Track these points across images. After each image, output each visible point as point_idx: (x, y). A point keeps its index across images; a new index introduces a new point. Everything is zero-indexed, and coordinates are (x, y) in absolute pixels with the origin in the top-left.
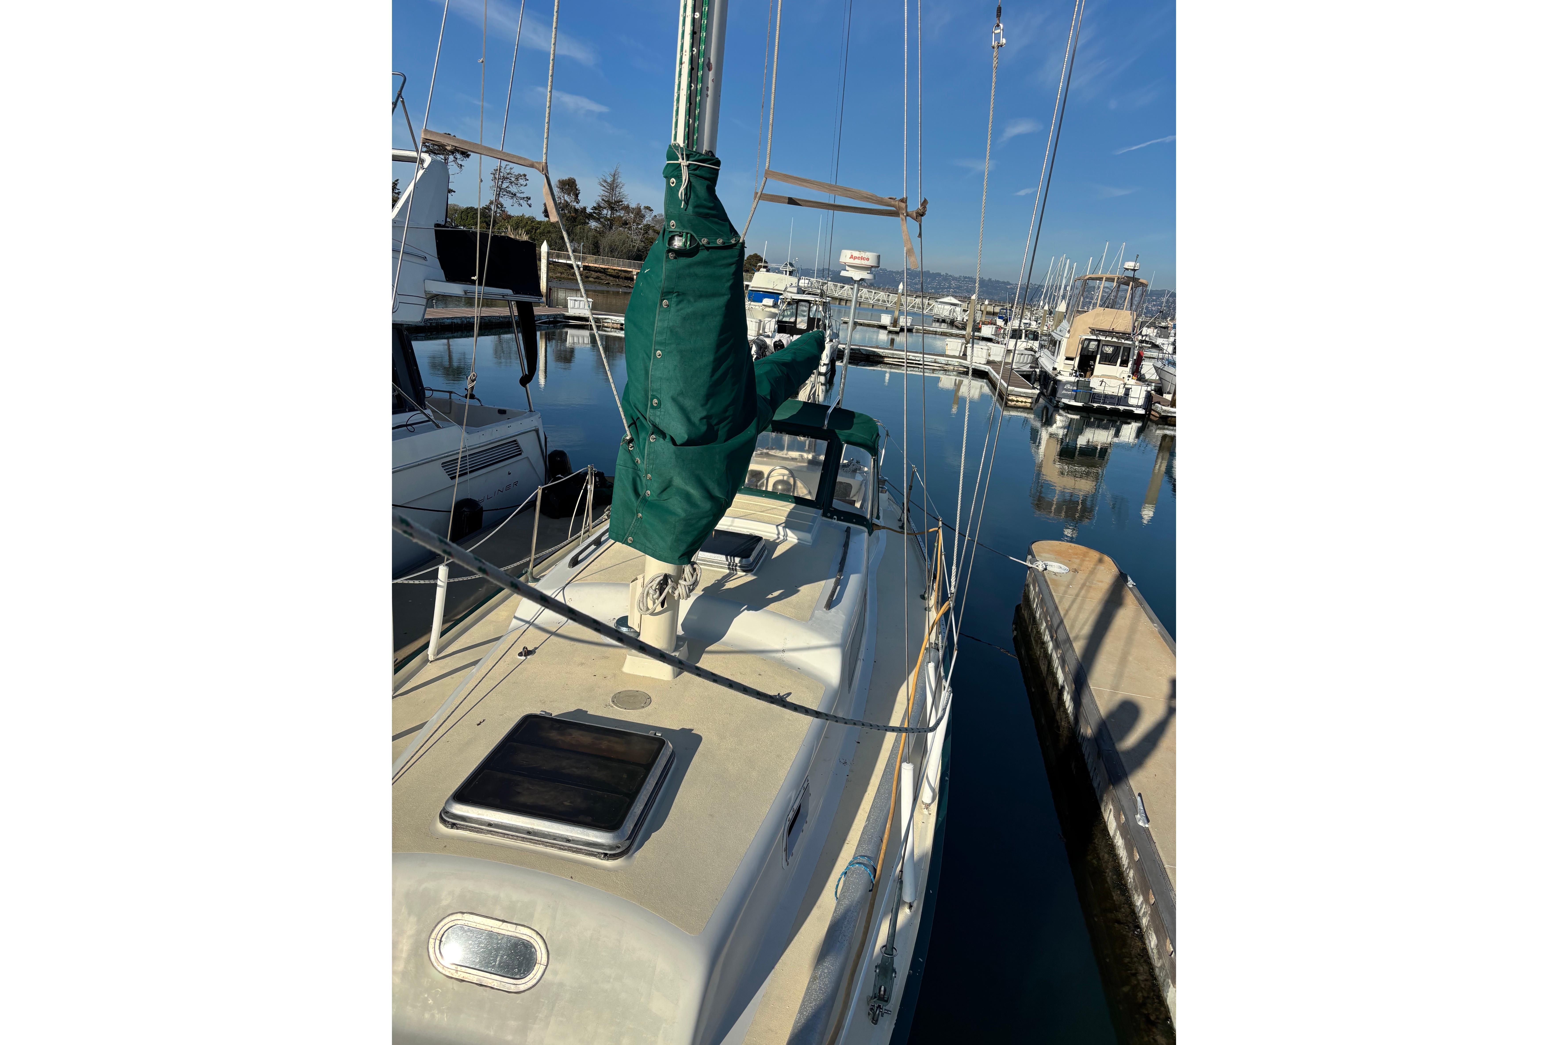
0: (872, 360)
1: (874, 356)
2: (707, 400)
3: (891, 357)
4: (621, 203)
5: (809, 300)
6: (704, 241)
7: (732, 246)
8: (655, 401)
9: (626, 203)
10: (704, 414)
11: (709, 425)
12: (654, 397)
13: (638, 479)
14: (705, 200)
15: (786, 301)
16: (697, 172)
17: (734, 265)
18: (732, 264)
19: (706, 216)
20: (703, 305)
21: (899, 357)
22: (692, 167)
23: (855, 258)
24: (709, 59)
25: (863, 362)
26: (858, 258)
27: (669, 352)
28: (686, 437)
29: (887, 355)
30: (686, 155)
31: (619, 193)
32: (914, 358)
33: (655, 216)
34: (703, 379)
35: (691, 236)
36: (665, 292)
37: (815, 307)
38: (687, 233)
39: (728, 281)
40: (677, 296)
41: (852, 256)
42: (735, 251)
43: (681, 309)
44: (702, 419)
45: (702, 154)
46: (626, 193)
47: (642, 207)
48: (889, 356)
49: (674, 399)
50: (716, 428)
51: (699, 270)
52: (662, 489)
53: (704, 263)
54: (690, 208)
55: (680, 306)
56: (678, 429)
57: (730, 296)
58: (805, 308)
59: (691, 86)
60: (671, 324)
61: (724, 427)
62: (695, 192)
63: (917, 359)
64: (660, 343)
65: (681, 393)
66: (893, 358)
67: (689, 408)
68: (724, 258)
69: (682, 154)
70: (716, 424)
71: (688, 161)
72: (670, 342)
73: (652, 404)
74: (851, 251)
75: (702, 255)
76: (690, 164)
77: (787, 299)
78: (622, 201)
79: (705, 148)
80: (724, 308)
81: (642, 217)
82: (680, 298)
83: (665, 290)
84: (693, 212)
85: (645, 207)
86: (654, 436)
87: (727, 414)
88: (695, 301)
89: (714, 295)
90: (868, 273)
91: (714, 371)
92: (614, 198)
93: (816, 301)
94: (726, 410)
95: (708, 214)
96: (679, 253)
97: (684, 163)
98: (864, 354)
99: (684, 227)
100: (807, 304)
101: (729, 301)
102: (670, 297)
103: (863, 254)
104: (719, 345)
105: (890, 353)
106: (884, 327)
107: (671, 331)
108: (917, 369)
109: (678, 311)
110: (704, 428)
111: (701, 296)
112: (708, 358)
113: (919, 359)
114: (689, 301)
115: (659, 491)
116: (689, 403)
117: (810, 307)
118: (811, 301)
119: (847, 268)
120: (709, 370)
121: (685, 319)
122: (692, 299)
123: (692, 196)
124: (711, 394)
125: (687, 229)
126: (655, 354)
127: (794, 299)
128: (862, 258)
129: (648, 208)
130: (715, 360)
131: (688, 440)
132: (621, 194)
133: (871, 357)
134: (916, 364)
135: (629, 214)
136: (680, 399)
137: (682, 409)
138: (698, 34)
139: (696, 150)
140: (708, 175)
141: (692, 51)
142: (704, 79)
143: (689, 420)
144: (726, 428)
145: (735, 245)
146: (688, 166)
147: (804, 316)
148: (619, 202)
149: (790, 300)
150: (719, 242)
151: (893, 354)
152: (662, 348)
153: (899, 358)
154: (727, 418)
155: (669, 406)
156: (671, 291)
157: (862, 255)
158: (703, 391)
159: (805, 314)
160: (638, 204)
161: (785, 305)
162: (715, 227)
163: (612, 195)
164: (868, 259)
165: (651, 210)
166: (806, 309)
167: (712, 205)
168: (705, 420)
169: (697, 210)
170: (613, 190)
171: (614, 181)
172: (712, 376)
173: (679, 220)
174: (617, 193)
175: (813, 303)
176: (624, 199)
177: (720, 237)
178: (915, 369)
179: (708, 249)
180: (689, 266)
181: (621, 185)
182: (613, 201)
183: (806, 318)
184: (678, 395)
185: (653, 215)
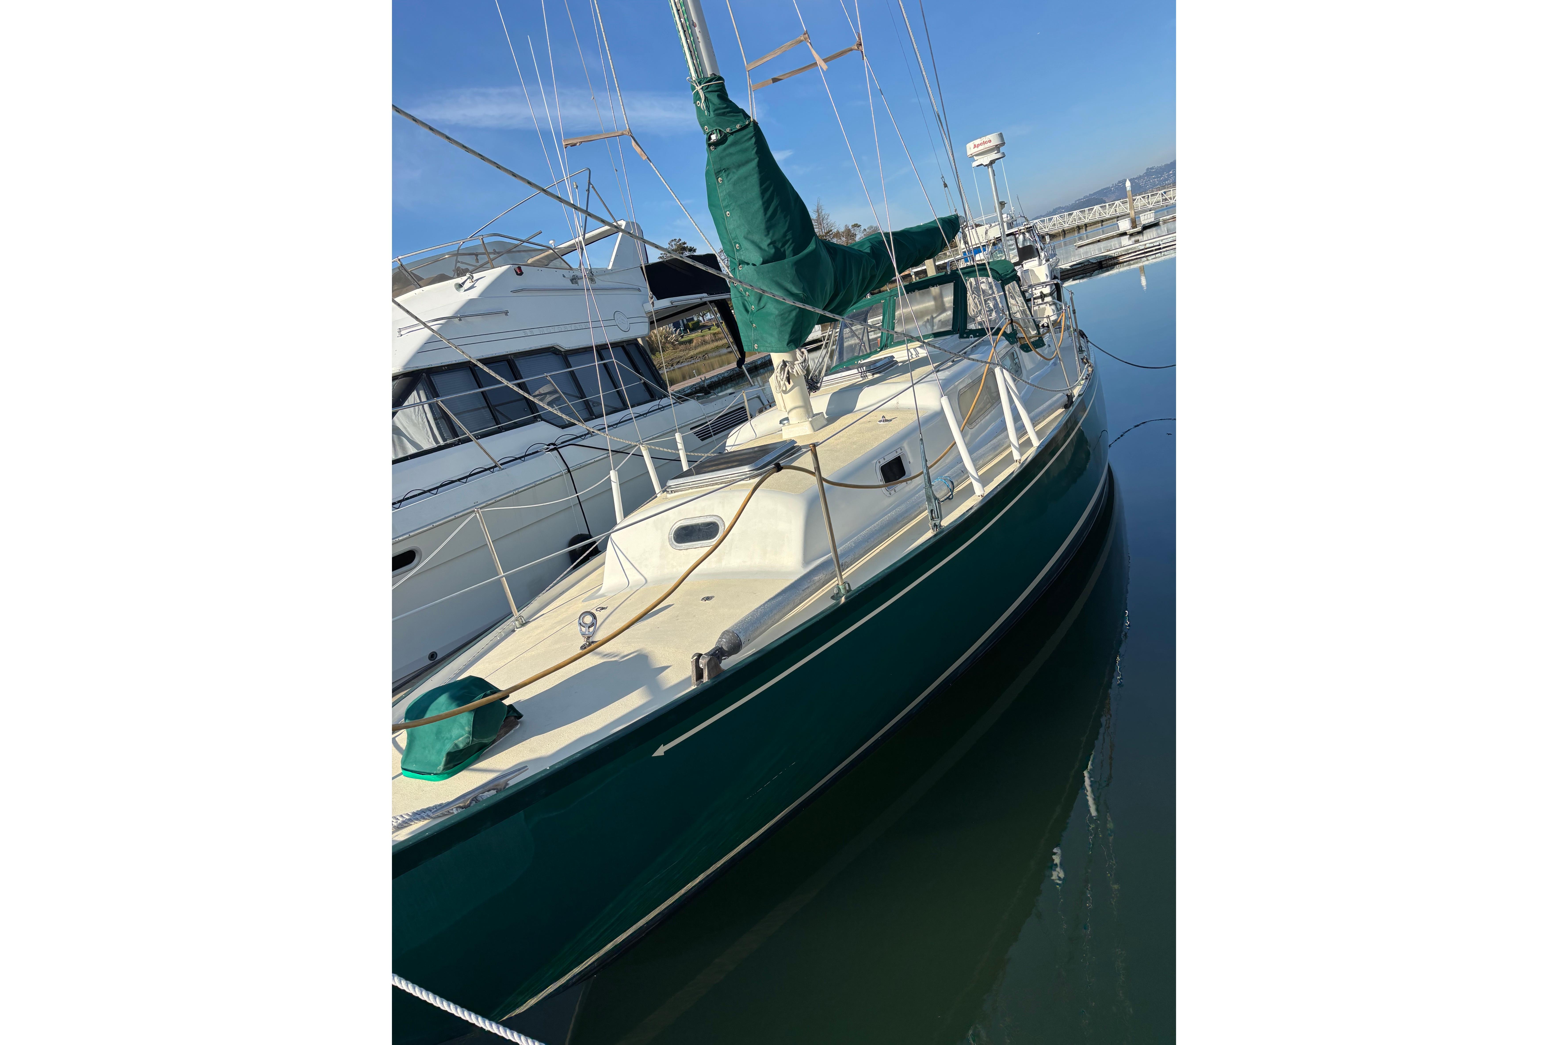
0: (1105, 265)
1: (1106, 260)
2: (768, 232)
3: (1125, 254)
4: (831, 233)
5: (1013, 232)
6: (728, 130)
7: (747, 126)
8: (737, 245)
9: (835, 231)
10: (769, 241)
11: (776, 248)
12: (736, 243)
13: (746, 302)
14: (719, 104)
15: (991, 243)
16: (709, 89)
17: (754, 137)
18: (752, 138)
19: (724, 114)
20: (743, 171)
21: (1135, 250)
22: (704, 88)
23: (978, 145)
24: (693, 21)
25: (1097, 271)
26: (981, 144)
27: (733, 209)
28: (762, 259)
29: (1120, 254)
30: (698, 83)
31: (827, 224)
32: (1152, 245)
33: (865, 230)
34: (760, 219)
35: (720, 130)
36: (717, 172)
37: (1021, 236)
38: (716, 130)
39: (754, 149)
40: (725, 171)
41: (975, 145)
42: (751, 128)
43: (730, 179)
44: (769, 245)
45: (708, 78)
46: (832, 222)
47: (850, 227)
48: (1123, 253)
49: (746, 238)
50: (782, 250)
51: (732, 150)
52: (758, 300)
53: (734, 144)
54: (711, 113)
55: (729, 177)
56: (755, 257)
57: (758, 159)
58: (1011, 242)
59: (687, 42)
60: (727, 191)
61: (789, 247)
62: (711, 102)
63: (1155, 244)
64: (726, 207)
65: (749, 232)
66: (1128, 254)
67: (758, 241)
68: (745, 135)
69: (696, 84)
70: (782, 247)
71: (701, 85)
72: (731, 202)
73: (736, 248)
74: (973, 142)
75: (731, 139)
76: (702, 87)
77: (990, 240)
78: (831, 231)
79: (709, 73)
80: (757, 168)
81: (853, 236)
82: (727, 172)
83: (716, 172)
84: (714, 115)
85: (852, 226)
86: (741, 266)
87: (787, 238)
88: (737, 171)
89: (747, 162)
90: (996, 153)
91: (766, 210)
92: (823, 231)
93: (1020, 230)
94: (785, 235)
95: (724, 112)
96: (717, 144)
97: (698, 88)
98: (1095, 263)
99: (713, 127)
100: (1012, 237)
101: (759, 162)
102: (721, 174)
103: (985, 139)
104: (763, 193)
105: (1123, 251)
106: (1124, 234)
107: (729, 196)
108: (1159, 255)
109: (728, 181)
110: (773, 251)
111: (740, 166)
112: (759, 204)
113: (1158, 244)
114: (734, 173)
115: (757, 302)
116: (756, 238)
117: (1016, 239)
118: (1015, 232)
119: (976, 158)
120: (762, 211)
121: (734, 184)
122: (734, 170)
123: (710, 106)
124: (769, 227)
125: (715, 127)
126: (726, 215)
127: (997, 238)
128: (984, 143)
129: (856, 226)
130: (763, 204)
131: (763, 261)
132: (829, 225)
133: (1103, 263)
134: (1156, 250)
135: (840, 239)
136: (750, 237)
137: (753, 242)
138: (681, 10)
139: (704, 76)
140: (716, 89)
141: (681, 21)
142: (693, 34)
143: (760, 248)
144: (791, 248)
145: (749, 124)
146: (702, 88)
147: (1013, 249)
148: (828, 233)
149: (993, 241)
150: (738, 127)
151: (1128, 250)
152: (728, 209)
153: (1135, 252)
154: (788, 241)
155: (746, 244)
156: (720, 170)
157: (983, 140)
158: (763, 226)
159: (1014, 247)
160: (846, 226)
161: (990, 247)
162: (732, 119)
163: (821, 229)
164: (990, 141)
165: (859, 226)
166: (1013, 242)
167: (725, 106)
168: (772, 245)
169: (716, 112)
170: (821, 224)
171: (819, 215)
172: (765, 215)
173: (709, 124)
174: (825, 225)
175: (1018, 234)
176: (832, 228)
177: (738, 124)
178: (1157, 255)
179: (732, 134)
180: (725, 149)
181: (826, 217)
182: (824, 234)
183: (1016, 250)
184: (747, 234)
185: (862, 229)
